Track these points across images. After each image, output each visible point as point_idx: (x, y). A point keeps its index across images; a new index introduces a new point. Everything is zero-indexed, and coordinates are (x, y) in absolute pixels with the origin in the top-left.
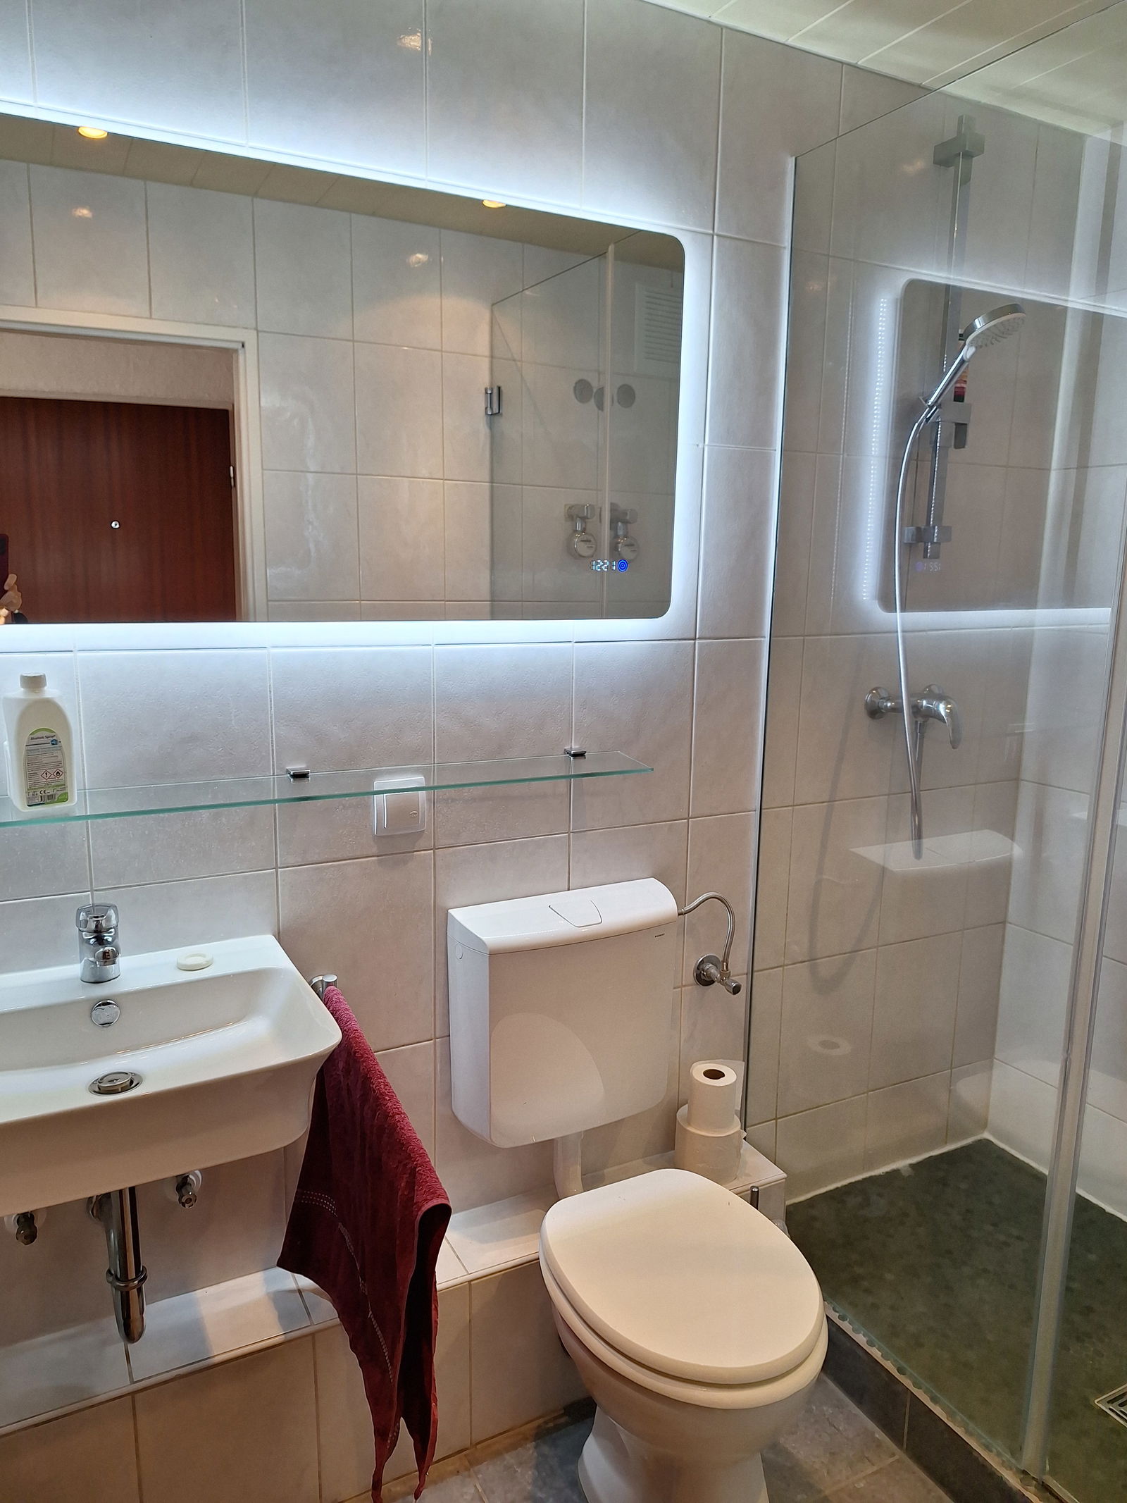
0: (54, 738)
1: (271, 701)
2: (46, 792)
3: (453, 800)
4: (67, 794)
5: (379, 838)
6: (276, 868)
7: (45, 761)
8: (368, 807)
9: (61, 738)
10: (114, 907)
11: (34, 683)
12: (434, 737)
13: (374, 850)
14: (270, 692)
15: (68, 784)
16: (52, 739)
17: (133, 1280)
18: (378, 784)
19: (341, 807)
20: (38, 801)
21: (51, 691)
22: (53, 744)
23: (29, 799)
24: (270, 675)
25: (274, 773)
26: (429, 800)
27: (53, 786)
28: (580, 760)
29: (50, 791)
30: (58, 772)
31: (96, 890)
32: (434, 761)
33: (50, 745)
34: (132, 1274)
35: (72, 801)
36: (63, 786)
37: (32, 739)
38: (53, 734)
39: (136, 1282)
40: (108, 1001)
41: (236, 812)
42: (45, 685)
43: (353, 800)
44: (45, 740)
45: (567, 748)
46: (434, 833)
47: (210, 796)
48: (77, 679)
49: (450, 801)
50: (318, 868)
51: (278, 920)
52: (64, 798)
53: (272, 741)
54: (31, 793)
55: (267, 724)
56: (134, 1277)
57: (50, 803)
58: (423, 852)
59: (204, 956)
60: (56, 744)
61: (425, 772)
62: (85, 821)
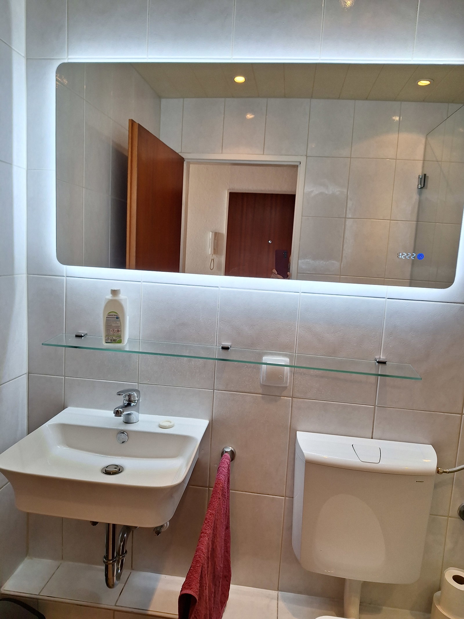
0: (118, 316)
1: (218, 312)
2: (113, 338)
3: (304, 374)
4: (121, 340)
5: (263, 386)
6: (214, 390)
7: (113, 325)
8: (259, 369)
9: (120, 316)
10: (137, 391)
11: (115, 292)
12: (297, 339)
13: (260, 391)
14: (218, 307)
15: (122, 336)
16: (116, 316)
17: (110, 560)
18: (266, 359)
19: (246, 367)
20: (109, 341)
21: (122, 297)
22: (117, 318)
23: (106, 340)
24: (219, 300)
25: (216, 345)
26: (291, 371)
27: (116, 336)
28: (383, 365)
29: (114, 338)
30: (118, 331)
31: (140, 383)
32: (296, 351)
33: (115, 319)
34: (110, 557)
35: (123, 343)
36: (120, 337)
37: (109, 315)
38: (117, 314)
39: (111, 562)
40: (125, 433)
41: (198, 360)
42: (120, 294)
43: (252, 365)
44: (114, 317)
45: (377, 357)
46: (293, 389)
47: (188, 351)
48: (141, 294)
49: (303, 374)
50: (232, 394)
51: (212, 414)
52: (120, 342)
53: (217, 330)
54: (107, 338)
55: (216, 322)
56: (111, 559)
57: (114, 343)
58: (285, 398)
59: (171, 422)
60: (118, 319)
61: (291, 357)
62: (138, 354)
